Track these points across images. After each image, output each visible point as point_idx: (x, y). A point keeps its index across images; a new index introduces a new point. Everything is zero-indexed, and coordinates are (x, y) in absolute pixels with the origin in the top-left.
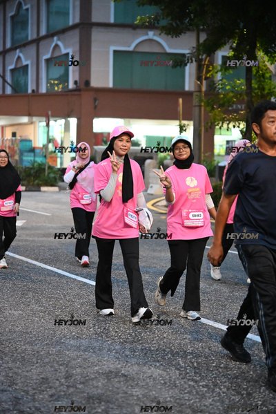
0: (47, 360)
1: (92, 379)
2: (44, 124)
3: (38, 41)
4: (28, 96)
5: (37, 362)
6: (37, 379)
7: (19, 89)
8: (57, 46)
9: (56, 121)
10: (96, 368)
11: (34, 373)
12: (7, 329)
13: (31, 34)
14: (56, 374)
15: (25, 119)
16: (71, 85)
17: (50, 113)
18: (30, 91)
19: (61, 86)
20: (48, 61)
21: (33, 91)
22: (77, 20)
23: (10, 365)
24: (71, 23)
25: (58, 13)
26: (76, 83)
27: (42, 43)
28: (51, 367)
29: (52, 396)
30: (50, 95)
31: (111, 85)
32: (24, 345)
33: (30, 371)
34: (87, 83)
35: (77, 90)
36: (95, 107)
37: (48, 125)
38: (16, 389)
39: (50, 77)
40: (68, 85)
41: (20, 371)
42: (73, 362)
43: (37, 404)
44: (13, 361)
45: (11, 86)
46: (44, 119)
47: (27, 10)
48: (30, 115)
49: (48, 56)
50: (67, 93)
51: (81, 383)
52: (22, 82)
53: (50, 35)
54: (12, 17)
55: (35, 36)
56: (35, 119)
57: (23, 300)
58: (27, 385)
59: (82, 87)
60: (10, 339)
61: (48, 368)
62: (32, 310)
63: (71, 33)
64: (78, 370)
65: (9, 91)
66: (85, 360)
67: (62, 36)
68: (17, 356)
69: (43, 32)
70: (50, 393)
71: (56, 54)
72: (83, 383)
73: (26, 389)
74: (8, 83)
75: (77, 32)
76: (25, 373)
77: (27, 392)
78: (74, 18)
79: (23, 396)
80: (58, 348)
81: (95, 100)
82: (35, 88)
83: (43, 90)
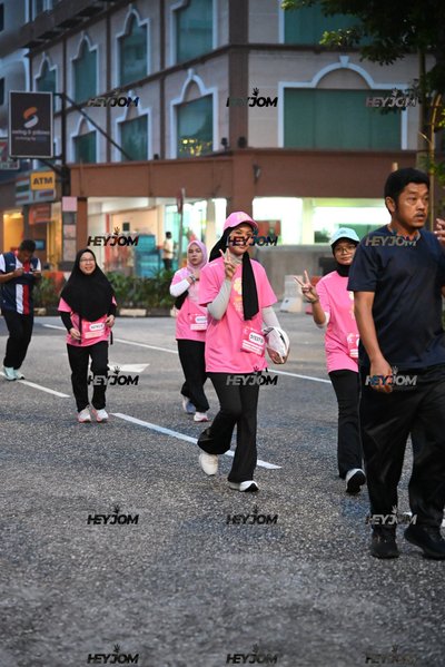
0: (192, 587)
1: (267, 618)
2: (175, 208)
3: (161, 76)
4: (148, 164)
5: (177, 591)
6: (177, 618)
7: (132, 154)
8: (193, 83)
9: (192, 204)
10: (272, 600)
11: (173, 607)
12: (126, 538)
13: (151, 65)
14: (207, 609)
15: (143, 202)
16: (217, 146)
17: (183, 191)
18: (150, 157)
19: (200, 148)
20: (178, 108)
21: (156, 157)
22: (225, 42)
23: (134, 595)
24: (215, 46)
25: (194, 31)
26: (224, 141)
27: (169, 80)
28: (200, 598)
29: (202, 644)
30: (183, 162)
31: (281, 144)
32: (155, 563)
33: (167, 604)
34: (243, 141)
35: (226, 153)
36: (256, 180)
37: (180, 210)
38: (145, 633)
39: (183, 134)
40: (211, 146)
41: (150, 605)
42: (234, 590)
43: (179, 657)
44: (138, 589)
45: (120, 149)
46: (174, 201)
47: (145, 26)
48: (151, 195)
49: (179, 100)
50: (210, 158)
51: (248, 624)
52: (138, 142)
53: (182, 67)
54: (121, 40)
55: (157, 69)
56: (159, 201)
57: (151, 490)
58: (162, 628)
59: (235, 147)
60: (131, 554)
61: (195, 600)
62: (164, 507)
63: (216, 62)
64: (244, 603)
65: (117, 157)
66: (253, 586)
67: (200, 67)
68: (144, 581)
69: (171, 62)
70: (200, 639)
71: (192, 97)
72: (252, 624)
73: (160, 632)
74: (116, 145)
75: (224, 61)
76: (158, 608)
77: (162, 638)
78: (219, 37)
79: (156, 644)
80: (209, 567)
81: (256, 168)
82: (158, 152)
83: (172, 154)
